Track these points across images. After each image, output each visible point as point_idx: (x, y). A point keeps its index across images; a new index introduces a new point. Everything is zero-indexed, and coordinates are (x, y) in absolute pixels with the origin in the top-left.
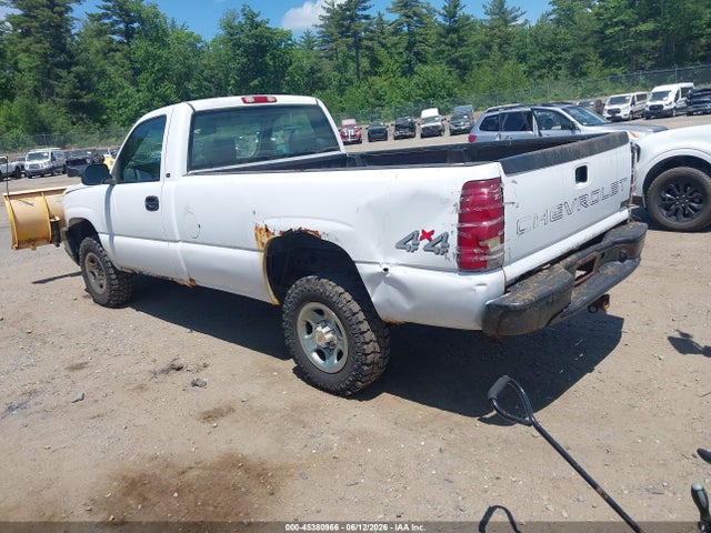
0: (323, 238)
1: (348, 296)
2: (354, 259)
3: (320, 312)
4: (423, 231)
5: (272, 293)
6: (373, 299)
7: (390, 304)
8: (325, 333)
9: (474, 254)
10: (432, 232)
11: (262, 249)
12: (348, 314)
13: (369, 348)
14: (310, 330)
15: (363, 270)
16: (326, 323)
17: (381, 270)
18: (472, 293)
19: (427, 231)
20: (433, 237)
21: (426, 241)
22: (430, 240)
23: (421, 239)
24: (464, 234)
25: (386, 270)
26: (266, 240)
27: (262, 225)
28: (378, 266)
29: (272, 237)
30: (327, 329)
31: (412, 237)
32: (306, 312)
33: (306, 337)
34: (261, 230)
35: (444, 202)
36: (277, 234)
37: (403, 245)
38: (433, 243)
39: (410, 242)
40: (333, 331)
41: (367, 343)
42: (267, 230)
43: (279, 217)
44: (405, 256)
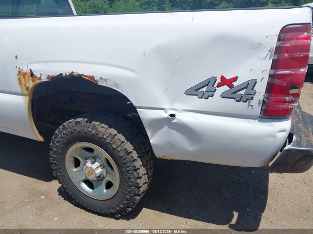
0: (100, 84)
1: (121, 137)
2: (135, 104)
3: (90, 150)
4: (222, 78)
5: (37, 132)
6: (151, 141)
7: (171, 145)
8: (95, 168)
9: (285, 102)
10: (235, 79)
11: (26, 92)
12: (122, 154)
13: (141, 182)
14: (77, 163)
15: (146, 115)
16: (94, 159)
17: (166, 115)
18: (272, 139)
19: (228, 77)
20: (235, 84)
21: (225, 88)
22: (231, 86)
23: (219, 85)
24: (277, 82)
25: (173, 116)
26: (31, 84)
27: (26, 69)
28: (163, 111)
29: (38, 81)
30: (97, 164)
31: (207, 83)
32: (75, 150)
33: (75, 170)
34: (25, 74)
35: (254, 47)
36: (44, 79)
37: (195, 91)
38: (233, 90)
39: (204, 89)
40: (102, 166)
41: (140, 178)
42: (32, 75)
43: (47, 62)
44: (196, 102)
